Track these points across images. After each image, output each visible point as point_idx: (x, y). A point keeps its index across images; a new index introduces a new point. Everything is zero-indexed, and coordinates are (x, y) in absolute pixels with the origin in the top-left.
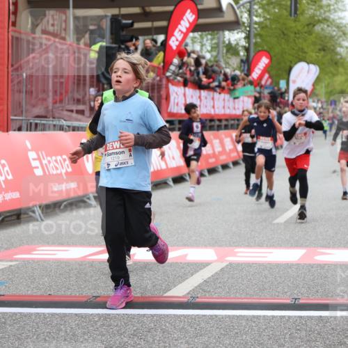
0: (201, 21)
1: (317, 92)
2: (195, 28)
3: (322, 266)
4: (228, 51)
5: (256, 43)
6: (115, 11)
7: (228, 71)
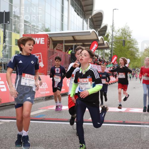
0: (99, 47)
1: (129, 66)
2: (97, 49)
3: (131, 113)
4: (105, 55)
5: (113, 53)
6: (76, 44)
7: (106, 60)
